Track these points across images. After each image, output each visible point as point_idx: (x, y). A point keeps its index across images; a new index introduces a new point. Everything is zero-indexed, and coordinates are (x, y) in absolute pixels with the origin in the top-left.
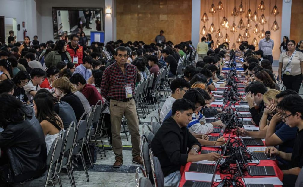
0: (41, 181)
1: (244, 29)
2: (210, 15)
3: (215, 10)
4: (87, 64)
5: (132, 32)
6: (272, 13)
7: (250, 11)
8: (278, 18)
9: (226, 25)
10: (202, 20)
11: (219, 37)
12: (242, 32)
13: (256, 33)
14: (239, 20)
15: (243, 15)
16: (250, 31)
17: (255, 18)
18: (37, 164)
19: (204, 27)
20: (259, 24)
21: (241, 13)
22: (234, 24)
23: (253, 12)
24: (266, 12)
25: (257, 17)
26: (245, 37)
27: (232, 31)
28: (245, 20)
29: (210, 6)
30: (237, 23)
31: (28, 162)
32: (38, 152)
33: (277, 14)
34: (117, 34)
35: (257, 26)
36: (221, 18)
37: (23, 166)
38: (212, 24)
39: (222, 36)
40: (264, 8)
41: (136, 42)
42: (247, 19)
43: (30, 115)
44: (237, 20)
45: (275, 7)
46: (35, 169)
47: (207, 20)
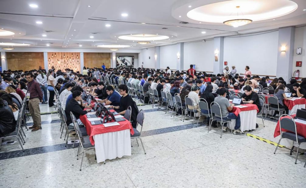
0: (15, 132)
1: (66, 64)
2: (51, 59)
3: (54, 57)
4: (6, 80)
5: (16, 66)
6: (76, 58)
7: (68, 57)
8: (79, 60)
9: (59, 62)
10: (48, 61)
11: (56, 67)
12: (66, 65)
13: (71, 65)
14: (64, 61)
15: (65, 59)
16: (69, 64)
17: (70, 60)
18: (11, 126)
19: (50, 63)
20: (72, 62)
21: (64, 58)
22: (62, 62)
23: (69, 57)
24: (74, 58)
25: (71, 59)
26: (67, 67)
27: (61, 65)
28: (66, 61)
29: (51, 55)
30: (63, 62)
31: (7, 125)
32: (12, 121)
33: (78, 58)
34: (8, 68)
35: (71, 63)
36: (56, 60)
37: (5, 127)
38: (53, 62)
39: (57, 67)
40: (73, 56)
41: (19, 70)
42: (67, 60)
43: (5, 105)
44: (63, 60)
45: (77, 56)
46: (11, 128)
47: (50, 61)
